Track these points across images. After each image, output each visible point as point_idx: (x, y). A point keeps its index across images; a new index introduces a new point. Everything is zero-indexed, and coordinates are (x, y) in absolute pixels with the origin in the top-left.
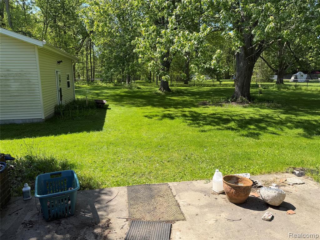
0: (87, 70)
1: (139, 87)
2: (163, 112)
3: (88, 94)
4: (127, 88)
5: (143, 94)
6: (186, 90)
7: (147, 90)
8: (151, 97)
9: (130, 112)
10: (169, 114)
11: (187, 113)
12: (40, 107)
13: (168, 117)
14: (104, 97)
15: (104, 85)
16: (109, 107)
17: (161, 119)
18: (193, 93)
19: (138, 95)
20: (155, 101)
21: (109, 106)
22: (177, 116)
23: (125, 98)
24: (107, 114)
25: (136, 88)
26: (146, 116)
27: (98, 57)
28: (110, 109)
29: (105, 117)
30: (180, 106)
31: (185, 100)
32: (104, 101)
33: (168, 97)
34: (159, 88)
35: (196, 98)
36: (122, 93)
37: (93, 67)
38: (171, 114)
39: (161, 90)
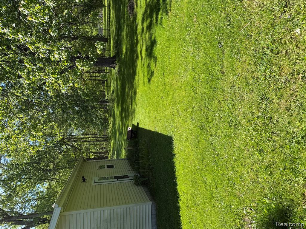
0: (97, 141)
1: (112, 91)
2: (143, 59)
3: (120, 144)
4: (113, 104)
5: (119, 86)
6: (114, 38)
7: (115, 83)
8: (123, 77)
9: (142, 100)
10: (147, 50)
11: (145, 25)
12: (138, 207)
13: (152, 50)
14: (124, 129)
15: (111, 126)
16: (136, 124)
17: (155, 58)
18: (118, 28)
19: (121, 92)
20: (128, 72)
21: (134, 123)
22: (150, 38)
23: (124, 106)
24: (145, 128)
25: (113, 95)
26: (149, 81)
27: (83, 131)
28: (138, 124)
29: (149, 131)
30: (134, 38)
31: (126, 36)
32: (129, 129)
33: (123, 57)
34: (113, 69)
35: (124, 22)
36: (119, 109)
37: (94, 136)
38: (146, 47)
39: (115, 66)
